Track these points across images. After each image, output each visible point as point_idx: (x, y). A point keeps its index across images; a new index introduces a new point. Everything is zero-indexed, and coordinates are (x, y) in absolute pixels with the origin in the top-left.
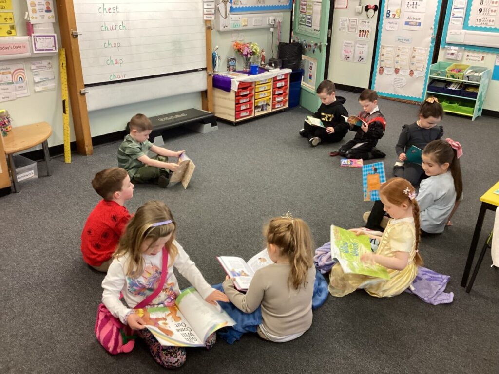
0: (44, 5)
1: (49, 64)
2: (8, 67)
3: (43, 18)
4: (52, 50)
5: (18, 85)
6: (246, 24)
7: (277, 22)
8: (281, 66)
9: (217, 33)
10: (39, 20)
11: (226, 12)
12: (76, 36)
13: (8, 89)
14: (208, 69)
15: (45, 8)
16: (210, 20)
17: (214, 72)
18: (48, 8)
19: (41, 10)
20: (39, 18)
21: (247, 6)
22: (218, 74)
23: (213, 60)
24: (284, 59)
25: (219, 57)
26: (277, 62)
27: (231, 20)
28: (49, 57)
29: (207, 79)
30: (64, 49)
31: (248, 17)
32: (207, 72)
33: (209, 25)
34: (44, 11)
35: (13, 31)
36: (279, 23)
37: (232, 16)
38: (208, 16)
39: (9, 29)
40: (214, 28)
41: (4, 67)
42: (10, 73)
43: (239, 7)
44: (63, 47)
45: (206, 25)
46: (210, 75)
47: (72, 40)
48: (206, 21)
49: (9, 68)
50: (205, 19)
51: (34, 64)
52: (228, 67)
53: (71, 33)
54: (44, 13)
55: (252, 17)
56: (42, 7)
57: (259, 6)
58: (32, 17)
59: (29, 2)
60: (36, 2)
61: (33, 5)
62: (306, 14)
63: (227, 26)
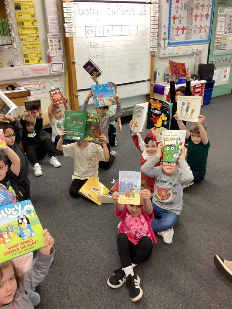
0: (57, 46)
1: (59, 79)
2: (38, 80)
3: (57, 53)
4: (61, 71)
5: (42, 91)
6: (177, 52)
7: (198, 50)
8: (199, 79)
9: (159, 59)
10: (55, 55)
11: (165, 45)
12: (74, 63)
13: (37, 93)
14: (151, 80)
15: (58, 47)
16: (154, 51)
17: (155, 83)
18: (60, 47)
19: (56, 49)
20: (55, 53)
21: (179, 41)
22: (157, 84)
23: (154, 75)
24: (202, 74)
25: (158, 73)
26: (197, 76)
27: (168, 50)
28: (59, 75)
29: (150, 87)
30: (68, 70)
31: (179, 48)
32: (151, 83)
33: (153, 54)
34: (58, 49)
35: (41, 61)
36: (200, 51)
37: (168, 48)
38: (153, 48)
39: (39, 60)
40: (156, 56)
41: (36, 81)
42: (38, 84)
43: (174, 42)
44: (67, 70)
45: (151, 54)
46: (152, 85)
47: (72, 65)
48: (151, 52)
49: (38, 82)
50: (151, 50)
51: (51, 79)
52: (164, 80)
53: (71, 61)
54: (58, 50)
55: (182, 48)
56: (57, 47)
57: (187, 41)
58: (51, 53)
59: (49, 44)
60: (54, 44)
61: (52, 46)
62: (221, 43)
63: (165, 54)
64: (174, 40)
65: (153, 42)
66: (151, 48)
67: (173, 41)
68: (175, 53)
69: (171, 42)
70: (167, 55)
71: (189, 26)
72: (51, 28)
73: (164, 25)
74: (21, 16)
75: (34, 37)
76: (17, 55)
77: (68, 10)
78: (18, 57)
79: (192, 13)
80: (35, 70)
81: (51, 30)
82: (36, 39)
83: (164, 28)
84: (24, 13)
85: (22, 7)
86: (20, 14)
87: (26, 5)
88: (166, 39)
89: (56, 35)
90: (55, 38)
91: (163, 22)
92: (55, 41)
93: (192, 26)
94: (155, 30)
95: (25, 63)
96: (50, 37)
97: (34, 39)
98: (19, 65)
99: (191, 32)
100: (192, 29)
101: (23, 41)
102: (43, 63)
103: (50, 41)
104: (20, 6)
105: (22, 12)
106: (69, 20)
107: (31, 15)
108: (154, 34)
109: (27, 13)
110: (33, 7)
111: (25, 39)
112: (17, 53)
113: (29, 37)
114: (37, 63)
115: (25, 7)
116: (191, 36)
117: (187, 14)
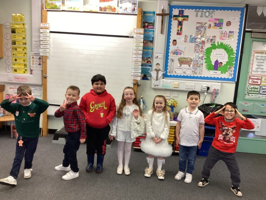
1: (40, 88)
6: (177, 86)
16: (137, 80)
27: (162, 82)
31: (179, 82)
36: (215, 90)
37: (163, 79)
38: (135, 77)
43: (174, 75)
48: (134, 80)
51: (33, 87)
54: (38, 65)
55: (185, 83)
56: (37, 63)
57: (196, 76)
58: (32, 67)
59: (31, 60)
60: (35, 60)
61: (33, 61)
62: (261, 86)
63: (158, 86)
64: (174, 72)
65: (135, 70)
66: (132, 77)
67: (172, 73)
68: (174, 87)
69: (169, 74)
70: (160, 87)
71: (197, 59)
72: (34, 48)
73: (157, 56)
74: (15, 38)
75: (23, 53)
76: (8, 65)
77: (44, 35)
78: (9, 67)
79: (202, 47)
80: (17, 78)
81: (34, 49)
82: (24, 55)
83: (157, 59)
84: (17, 36)
85: (16, 31)
86: (15, 36)
87: (19, 30)
88: (160, 70)
89: (38, 54)
90: (36, 56)
91: (155, 52)
92: (36, 58)
93: (202, 61)
94: (137, 60)
95: (14, 71)
96: (33, 54)
97: (22, 55)
98: (9, 72)
99: (201, 66)
100: (202, 64)
101: (14, 56)
102: (28, 74)
103: (33, 57)
104: (15, 31)
105: (16, 35)
106: (44, 42)
107: (23, 37)
108: (136, 63)
109: (19, 36)
110: (24, 32)
111: (16, 54)
112: (9, 64)
113: (19, 53)
114: (23, 73)
115: (18, 31)
116: (202, 72)
117: (195, 47)
